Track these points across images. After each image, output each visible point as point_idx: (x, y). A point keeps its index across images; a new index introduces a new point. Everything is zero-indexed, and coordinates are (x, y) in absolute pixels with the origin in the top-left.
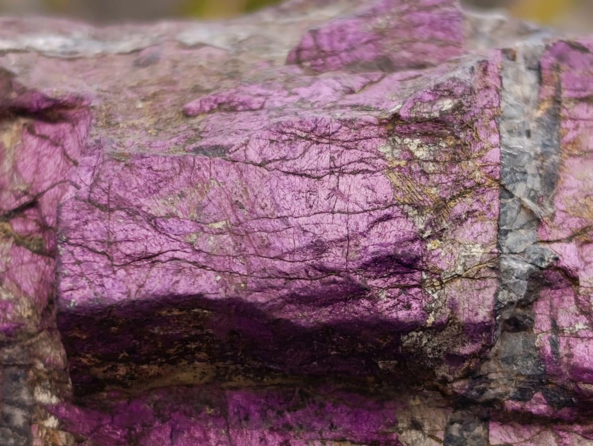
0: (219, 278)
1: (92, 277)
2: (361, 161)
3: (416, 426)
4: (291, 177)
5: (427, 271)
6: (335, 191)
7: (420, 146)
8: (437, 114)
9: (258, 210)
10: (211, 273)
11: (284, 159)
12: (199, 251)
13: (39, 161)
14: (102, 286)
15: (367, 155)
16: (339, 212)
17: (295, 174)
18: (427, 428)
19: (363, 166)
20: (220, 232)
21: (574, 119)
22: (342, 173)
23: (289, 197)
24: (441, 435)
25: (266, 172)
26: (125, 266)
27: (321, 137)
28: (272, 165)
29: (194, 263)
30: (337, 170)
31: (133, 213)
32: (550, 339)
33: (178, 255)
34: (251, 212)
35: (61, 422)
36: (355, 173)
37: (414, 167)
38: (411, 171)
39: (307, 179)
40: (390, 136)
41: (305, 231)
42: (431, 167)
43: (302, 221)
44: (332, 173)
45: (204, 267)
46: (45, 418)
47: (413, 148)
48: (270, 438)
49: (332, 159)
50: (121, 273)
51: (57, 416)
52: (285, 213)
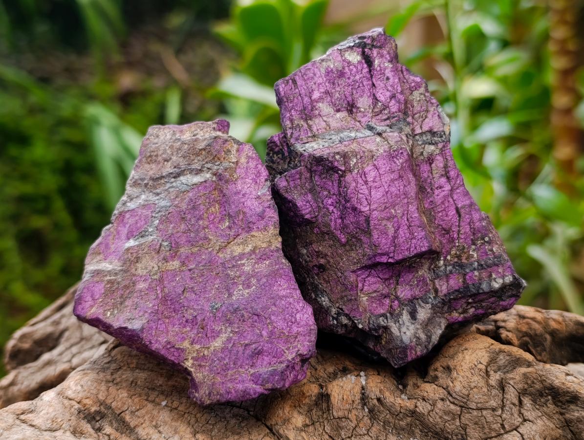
0: (410, 206)
1: (419, 242)
2: (361, 177)
3: (422, 153)
4: (372, 195)
5: (390, 150)
6: (374, 181)
7: (353, 161)
8: (342, 159)
9: (385, 201)
10: (409, 208)
11: (366, 199)
12: (403, 214)
13: (371, 284)
14: (421, 238)
15: (359, 176)
16: (380, 178)
17: (370, 194)
18: (422, 150)
19: (363, 175)
20: (395, 210)
21: (318, 130)
22: (367, 181)
23: (379, 193)
24: (423, 146)
25: (372, 202)
26: (413, 234)
27: (356, 190)
28: (369, 202)
29: (407, 214)
30: (366, 182)
31: (395, 238)
32: (392, 119)
33: (406, 219)
34: (387, 203)
35: (448, 254)
36: (366, 177)
37: (360, 161)
38: (362, 162)
39: (372, 190)
40: (350, 171)
41: (389, 185)
42: (359, 157)
43: (386, 187)
44: (367, 184)
45: (408, 211)
46: (448, 260)
47: (354, 163)
48: (436, 193)
49: (363, 185)
50: (416, 234)
51: (446, 256)
52: (385, 193)
